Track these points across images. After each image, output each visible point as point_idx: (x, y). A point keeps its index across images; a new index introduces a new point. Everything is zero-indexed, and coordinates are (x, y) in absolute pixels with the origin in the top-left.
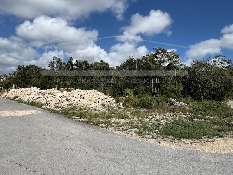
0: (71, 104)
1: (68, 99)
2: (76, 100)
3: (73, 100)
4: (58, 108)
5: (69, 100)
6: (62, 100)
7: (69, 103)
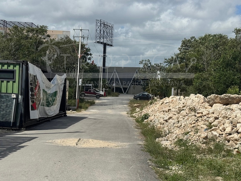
0: (213, 139)
1: (212, 124)
2: (228, 130)
3: (221, 128)
4: (181, 146)
5: (213, 128)
6: (198, 127)
7: (210, 135)
